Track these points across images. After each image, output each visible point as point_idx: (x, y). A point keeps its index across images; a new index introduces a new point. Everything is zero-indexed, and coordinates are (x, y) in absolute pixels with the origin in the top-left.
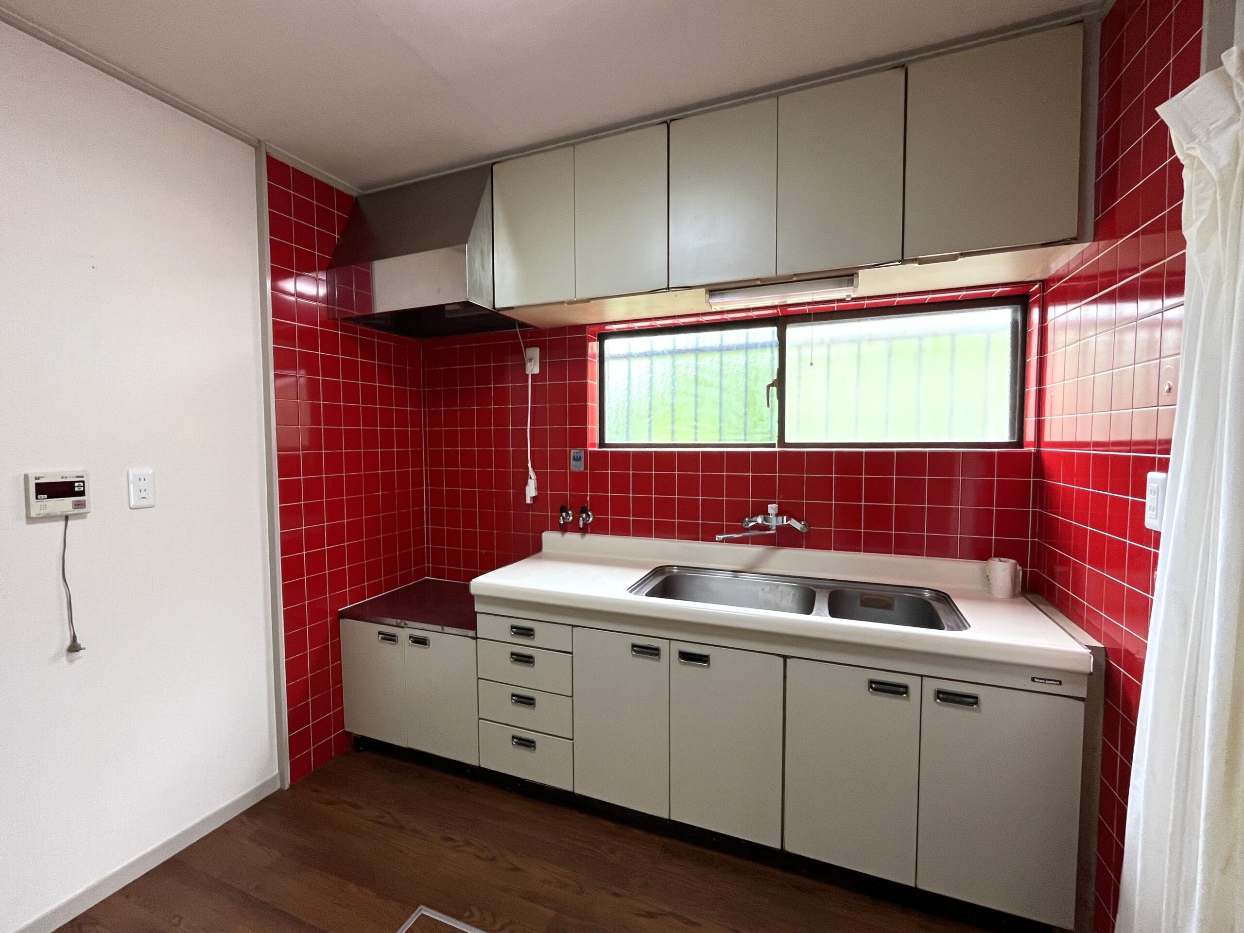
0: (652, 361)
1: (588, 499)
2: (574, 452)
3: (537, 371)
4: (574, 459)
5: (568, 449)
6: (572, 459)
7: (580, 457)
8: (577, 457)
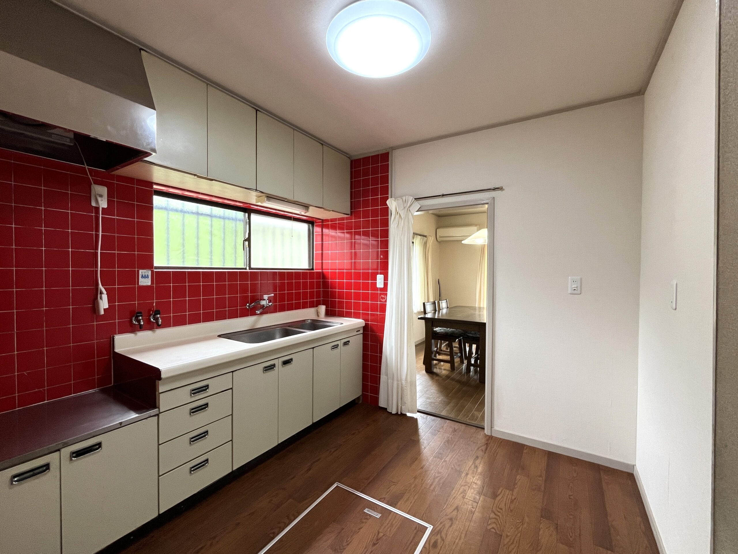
0: (184, 215)
1: (154, 305)
2: (141, 272)
3: (105, 206)
4: (142, 277)
5: (136, 269)
6: (140, 276)
7: (148, 275)
8: (145, 275)
